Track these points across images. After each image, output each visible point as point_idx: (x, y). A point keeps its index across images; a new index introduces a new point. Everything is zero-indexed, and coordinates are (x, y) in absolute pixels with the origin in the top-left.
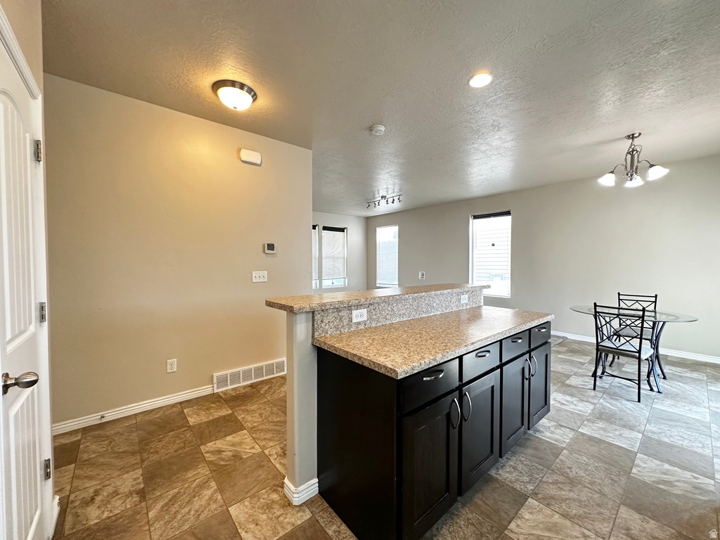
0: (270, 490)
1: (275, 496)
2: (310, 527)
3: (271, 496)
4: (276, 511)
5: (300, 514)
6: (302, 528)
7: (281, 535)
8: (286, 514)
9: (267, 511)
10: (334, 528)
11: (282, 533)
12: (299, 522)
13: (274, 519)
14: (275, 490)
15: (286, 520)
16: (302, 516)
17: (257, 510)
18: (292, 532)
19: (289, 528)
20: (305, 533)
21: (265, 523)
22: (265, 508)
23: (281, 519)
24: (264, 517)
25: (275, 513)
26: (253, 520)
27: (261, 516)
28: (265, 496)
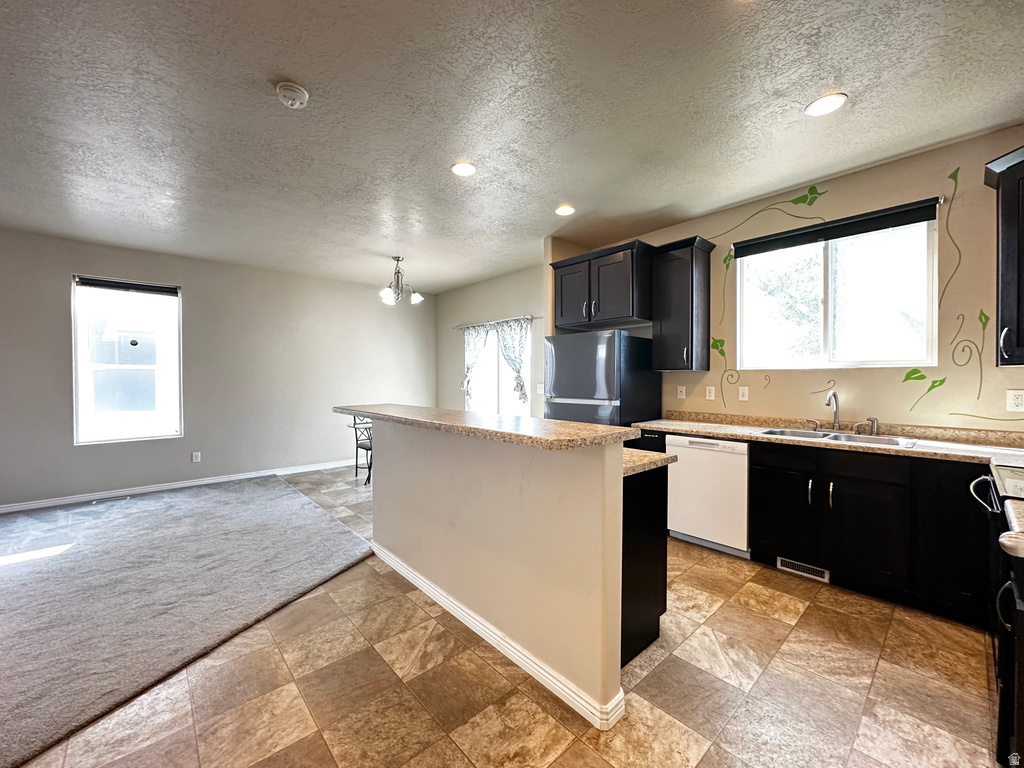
0: (607, 753)
1: (618, 743)
2: (646, 691)
3: (618, 749)
4: (641, 734)
5: (635, 704)
6: (651, 699)
7: (671, 718)
8: (641, 719)
9: (645, 745)
10: (638, 670)
11: (668, 717)
12: (646, 702)
13: (654, 732)
14: (607, 745)
15: (649, 717)
16: (636, 701)
17: (650, 760)
18: (662, 707)
19: (658, 711)
20: (656, 695)
21: (664, 741)
22: (642, 749)
23: (650, 723)
24: (656, 745)
25: (645, 734)
26: (667, 758)
27: (657, 751)
28: (623, 757)
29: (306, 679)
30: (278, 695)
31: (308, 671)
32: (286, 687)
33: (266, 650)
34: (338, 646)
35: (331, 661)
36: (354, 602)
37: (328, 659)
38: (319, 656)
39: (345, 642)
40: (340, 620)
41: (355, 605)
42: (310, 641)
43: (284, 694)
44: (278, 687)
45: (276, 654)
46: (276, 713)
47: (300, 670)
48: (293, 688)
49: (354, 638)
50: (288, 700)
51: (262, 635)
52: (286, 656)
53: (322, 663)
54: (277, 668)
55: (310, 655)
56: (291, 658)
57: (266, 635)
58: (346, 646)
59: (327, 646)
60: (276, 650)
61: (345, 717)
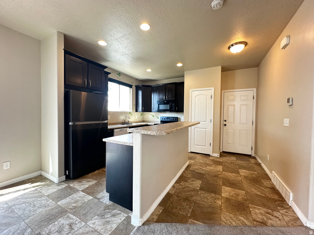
29: (219, 194)
30: (227, 196)
31: (217, 196)
32: (224, 196)
33: (225, 210)
34: (206, 195)
35: (211, 194)
36: (187, 205)
37: (211, 195)
38: (212, 197)
39: (203, 195)
40: (198, 202)
41: (188, 203)
42: (211, 202)
43: (225, 195)
44: (226, 198)
45: (223, 206)
46: (228, 193)
47: (219, 197)
48: (223, 195)
49: (200, 194)
50: (225, 193)
51: (224, 218)
52: (220, 204)
53: (213, 195)
54: (224, 202)
55: (214, 199)
56: (219, 202)
57: (223, 217)
58: (204, 194)
59: (208, 198)
60: (222, 208)
61: (216, 184)
